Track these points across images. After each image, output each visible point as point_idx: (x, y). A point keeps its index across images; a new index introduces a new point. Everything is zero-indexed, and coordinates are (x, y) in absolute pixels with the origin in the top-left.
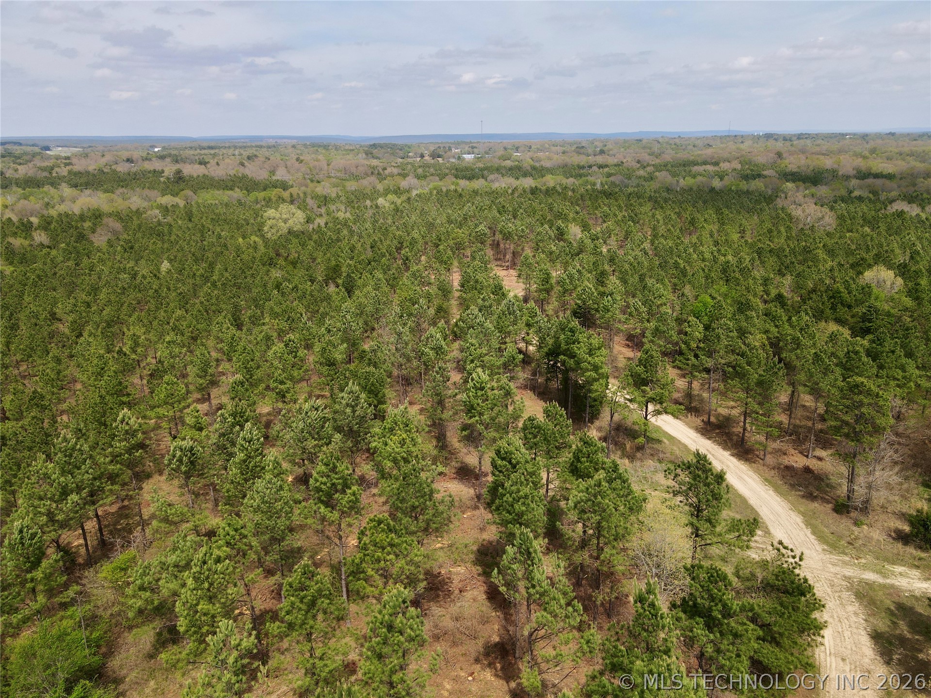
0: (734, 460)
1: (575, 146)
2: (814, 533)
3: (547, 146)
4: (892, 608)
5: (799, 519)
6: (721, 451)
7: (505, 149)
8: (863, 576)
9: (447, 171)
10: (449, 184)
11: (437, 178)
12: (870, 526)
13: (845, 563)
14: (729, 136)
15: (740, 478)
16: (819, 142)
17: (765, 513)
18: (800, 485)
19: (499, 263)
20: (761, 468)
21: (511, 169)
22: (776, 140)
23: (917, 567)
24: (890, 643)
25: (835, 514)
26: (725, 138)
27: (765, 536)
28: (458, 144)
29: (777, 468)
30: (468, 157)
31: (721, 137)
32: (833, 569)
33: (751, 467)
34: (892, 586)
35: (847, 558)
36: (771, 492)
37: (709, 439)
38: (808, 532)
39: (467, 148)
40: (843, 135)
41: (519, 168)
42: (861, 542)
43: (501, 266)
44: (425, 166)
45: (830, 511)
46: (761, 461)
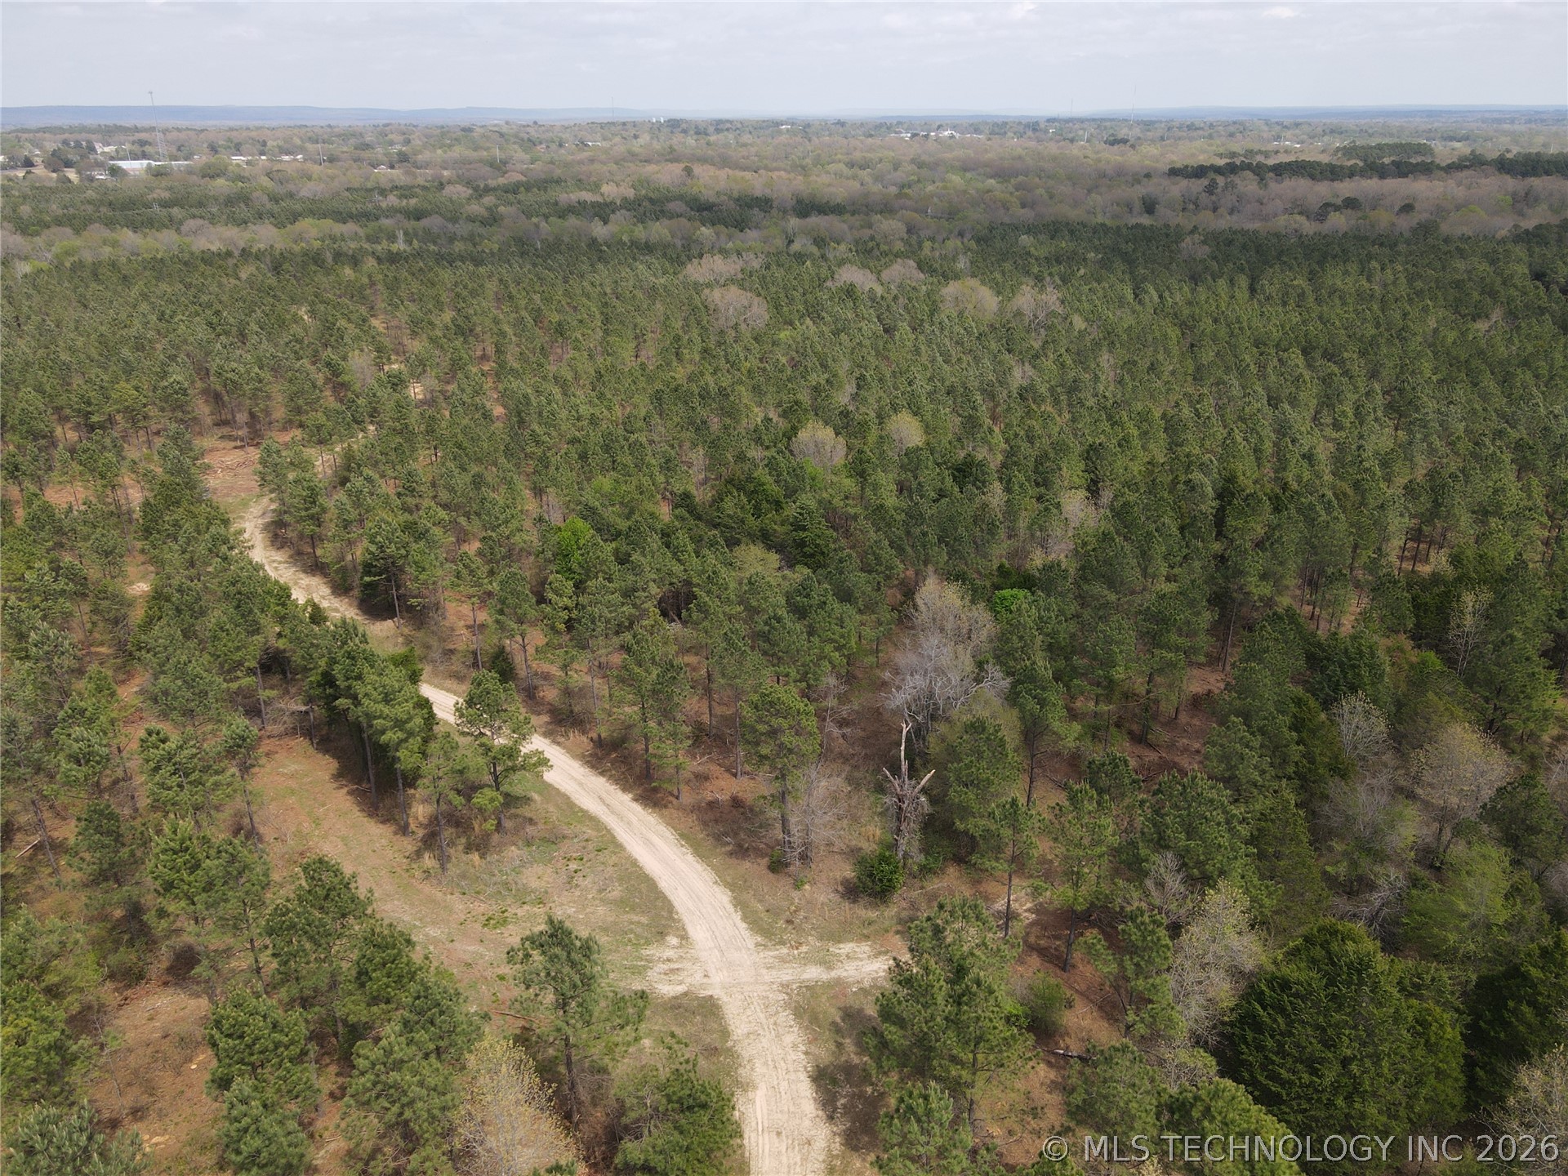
0: (637, 807)
1: (352, 141)
2: (745, 918)
3: (298, 142)
4: (838, 1020)
5: (723, 897)
6: (620, 793)
7: (214, 149)
8: (806, 976)
9: (90, 209)
10: (94, 244)
11: (68, 230)
12: (813, 883)
13: (783, 960)
14: (613, 124)
15: (648, 842)
16: (746, 138)
17: (680, 900)
18: (726, 834)
19: (225, 430)
20: (675, 813)
21: (230, 201)
22: (685, 131)
23: (867, 937)
24: (834, 1082)
25: (771, 875)
26: (607, 128)
27: (681, 946)
28: (108, 133)
29: (695, 808)
30: (134, 166)
31: (602, 126)
32: (768, 976)
33: (662, 816)
34: (839, 982)
35: (784, 951)
36: (690, 858)
37: (602, 774)
38: (737, 917)
39: (127, 147)
40: (777, 124)
41: (244, 198)
42: (802, 914)
43: (230, 438)
44: (41, 193)
45: (765, 871)
46: (675, 801)
